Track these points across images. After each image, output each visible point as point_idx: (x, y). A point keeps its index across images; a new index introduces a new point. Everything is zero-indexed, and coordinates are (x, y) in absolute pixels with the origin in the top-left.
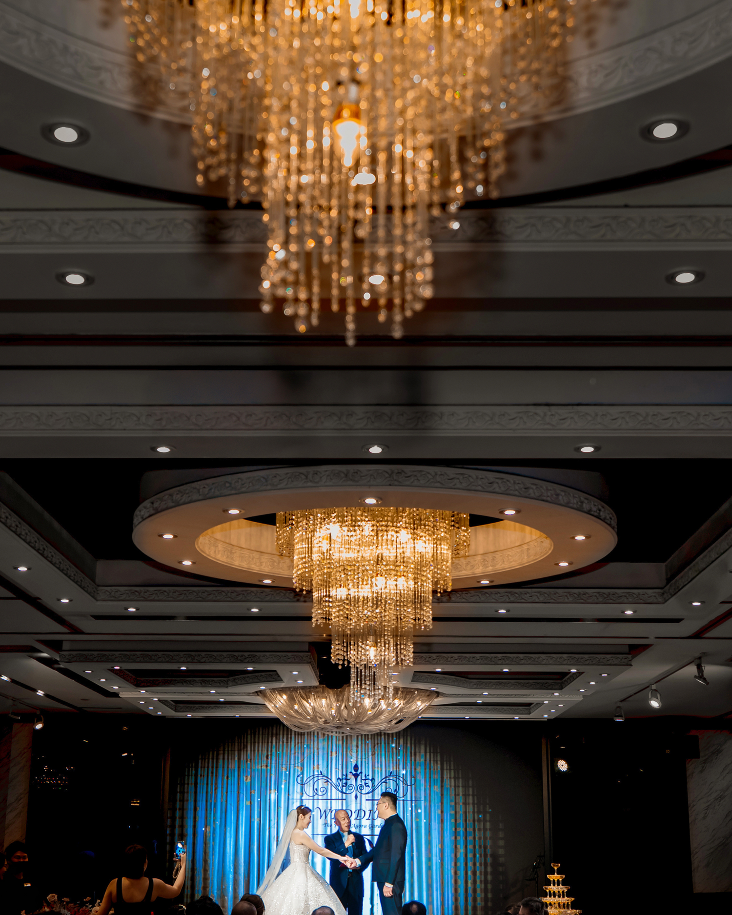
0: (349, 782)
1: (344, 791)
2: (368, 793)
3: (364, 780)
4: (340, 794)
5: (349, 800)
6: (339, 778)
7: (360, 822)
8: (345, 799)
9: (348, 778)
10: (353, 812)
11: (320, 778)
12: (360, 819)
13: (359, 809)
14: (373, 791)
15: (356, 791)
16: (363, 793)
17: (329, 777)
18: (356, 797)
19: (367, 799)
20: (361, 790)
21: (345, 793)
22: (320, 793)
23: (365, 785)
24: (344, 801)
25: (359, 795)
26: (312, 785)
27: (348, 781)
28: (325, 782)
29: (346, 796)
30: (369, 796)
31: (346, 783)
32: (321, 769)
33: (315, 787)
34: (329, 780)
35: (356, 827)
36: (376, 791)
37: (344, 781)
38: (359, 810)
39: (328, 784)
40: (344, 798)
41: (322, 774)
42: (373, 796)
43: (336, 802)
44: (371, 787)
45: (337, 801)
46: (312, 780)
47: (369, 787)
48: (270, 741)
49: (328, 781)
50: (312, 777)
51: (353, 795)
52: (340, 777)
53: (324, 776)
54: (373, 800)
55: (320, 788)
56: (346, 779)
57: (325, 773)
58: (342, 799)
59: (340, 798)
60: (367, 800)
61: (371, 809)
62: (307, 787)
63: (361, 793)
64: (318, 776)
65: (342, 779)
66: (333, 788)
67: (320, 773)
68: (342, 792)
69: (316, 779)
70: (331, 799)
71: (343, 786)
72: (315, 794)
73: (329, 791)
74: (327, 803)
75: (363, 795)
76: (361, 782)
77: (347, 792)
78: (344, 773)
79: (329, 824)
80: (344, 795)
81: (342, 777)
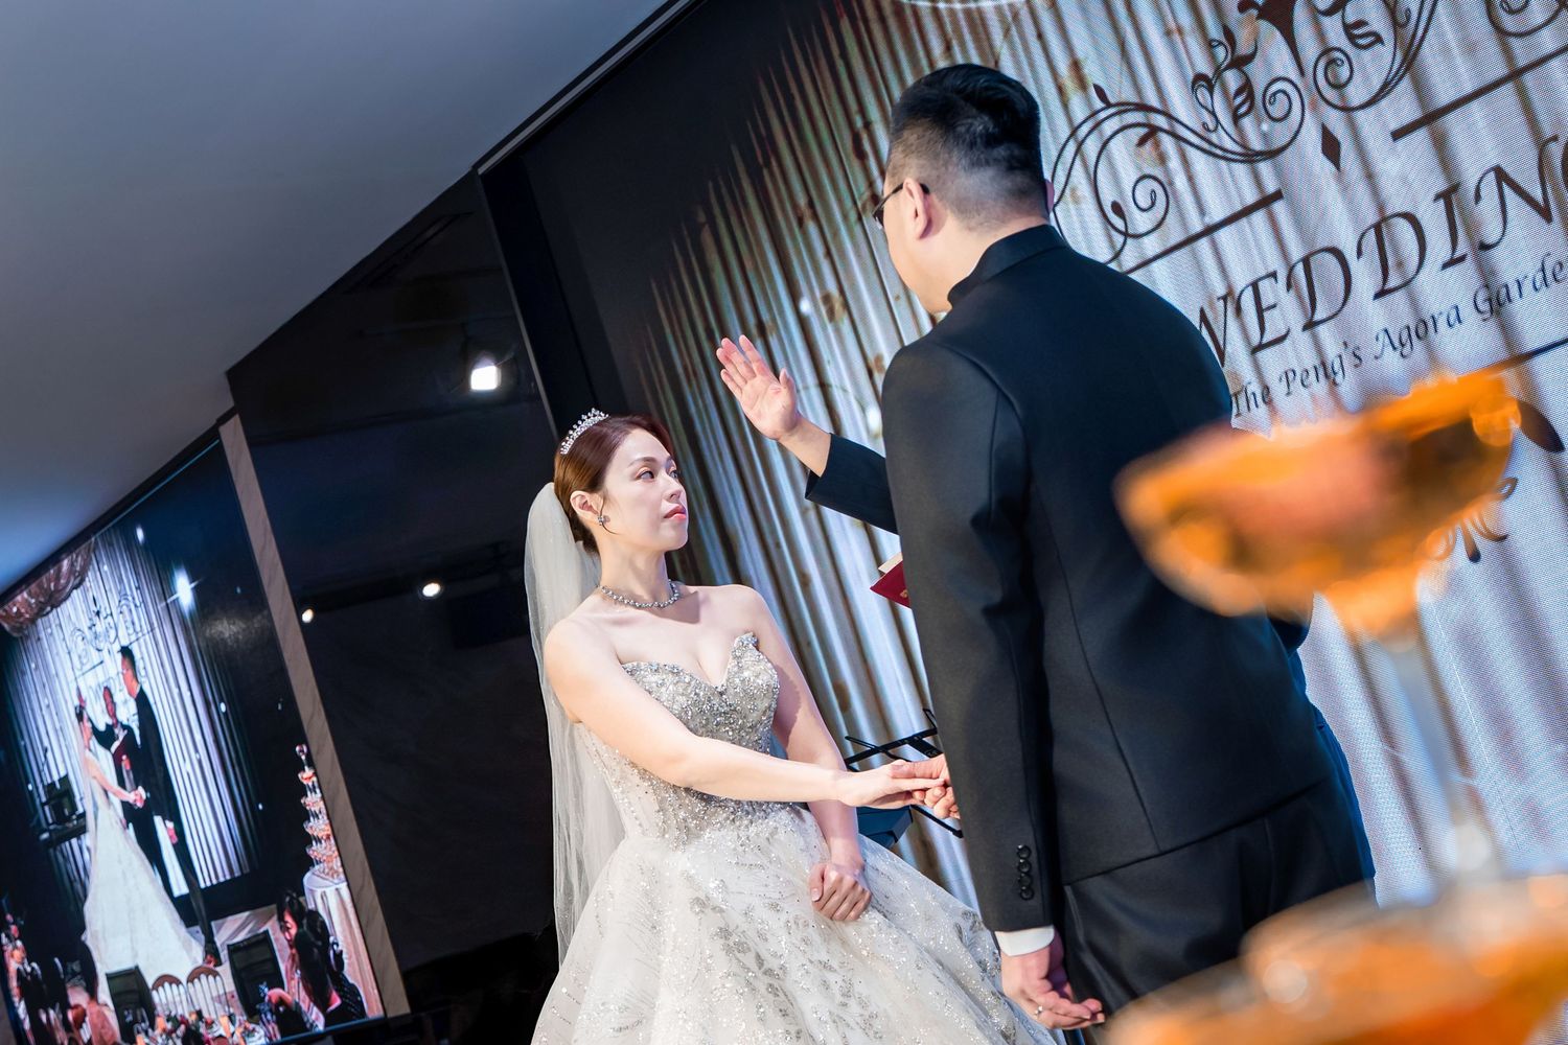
0: (1258, 74)
1: (1256, 144)
2: (1386, 89)
3: (1329, 12)
4: (1241, 170)
5: (1299, 187)
6: (1199, 77)
7: (1414, 303)
8: (1278, 195)
9: (1244, 48)
10: (1350, 254)
11: (1109, 127)
12: (1406, 284)
13: (1372, 218)
14: (1409, 59)
15: (1314, 108)
16: (1355, 101)
17: (1152, 100)
18: (1331, 148)
19: (1394, 125)
20: (1339, 87)
21: (1271, 154)
22: (1141, 222)
23: (1352, 38)
24: (1279, 207)
25: (1336, 122)
26: (1084, 190)
27: (1251, 69)
28: (1142, 142)
29: (1279, 173)
30: (1402, 107)
31: (1247, 88)
32: (1093, 73)
33: (1108, 197)
34: (1160, 121)
35: (1400, 346)
36: (1429, 54)
37: (1232, 79)
38: (1377, 228)
39: (1157, 145)
40: (1271, 187)
41: (1109, 105)
42: (1421, 90)
43: (1241, 232)
44: (1387, 34)
45: (1244, 222)
46: (1078, 162)
47: (1378, 39)
48: (836, 51)
49: (1153, 131)
50: (1071, 148)
51: (1311, 138)
52: (1204, 67)
53: (1124, 107)
54: (1431, 118)
55: (1127, 183)
56: (1240, 62)
57: (1121, 91)
58: (1266, 202)
59: (1251, 197)
60: (1398, 135)
61: (1441, 185)
62: (1068, 216)
63: (1347, 109)
64: (1098, 125)
65: (1219, 72)
66: (1193, 154)
67: (1099, 104)
68: (1250, 157)
69: (1091, 147)
70: (1209, 230)
71: (1236, 118)
72: (1119, 239)
73: (1181, 182)
74: (1195, 257)
75: (1360, 116)
76: (1321, 35)
77: (1278, 143)
78: (1215, 32)
79: (1255, 388)
80: (1265, 168)
81: (1213, 57)
